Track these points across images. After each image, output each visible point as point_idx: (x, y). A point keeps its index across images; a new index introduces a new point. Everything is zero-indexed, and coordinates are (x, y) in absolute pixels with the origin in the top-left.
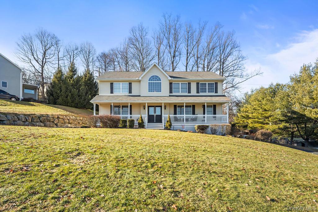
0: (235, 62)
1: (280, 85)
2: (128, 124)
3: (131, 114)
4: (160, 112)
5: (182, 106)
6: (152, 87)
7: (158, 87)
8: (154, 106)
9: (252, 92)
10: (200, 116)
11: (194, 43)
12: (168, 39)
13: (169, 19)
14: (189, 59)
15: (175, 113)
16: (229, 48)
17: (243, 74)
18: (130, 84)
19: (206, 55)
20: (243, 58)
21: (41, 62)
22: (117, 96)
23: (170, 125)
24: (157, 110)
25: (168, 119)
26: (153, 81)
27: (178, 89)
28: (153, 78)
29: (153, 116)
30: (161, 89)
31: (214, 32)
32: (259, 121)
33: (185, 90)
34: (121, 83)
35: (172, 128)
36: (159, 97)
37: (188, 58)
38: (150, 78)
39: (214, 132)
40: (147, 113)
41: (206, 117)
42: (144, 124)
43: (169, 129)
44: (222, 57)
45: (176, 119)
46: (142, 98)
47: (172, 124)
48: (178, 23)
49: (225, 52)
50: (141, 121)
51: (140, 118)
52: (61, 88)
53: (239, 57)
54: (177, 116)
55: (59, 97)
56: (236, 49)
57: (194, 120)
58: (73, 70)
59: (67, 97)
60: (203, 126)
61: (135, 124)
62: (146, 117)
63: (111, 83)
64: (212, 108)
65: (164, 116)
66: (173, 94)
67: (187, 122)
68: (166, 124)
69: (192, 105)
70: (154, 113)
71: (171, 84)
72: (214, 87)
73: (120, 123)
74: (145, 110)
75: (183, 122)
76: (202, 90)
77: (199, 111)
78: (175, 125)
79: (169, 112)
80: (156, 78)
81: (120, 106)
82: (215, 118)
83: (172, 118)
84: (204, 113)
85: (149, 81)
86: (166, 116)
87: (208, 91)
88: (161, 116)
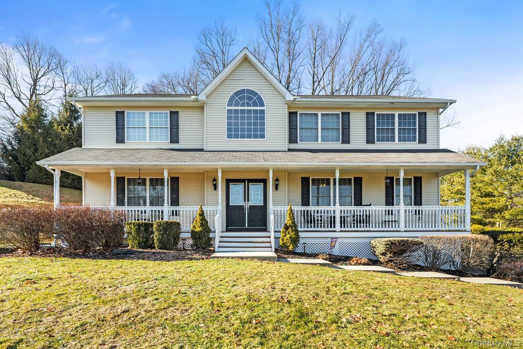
2: (156, 236)
3: (175, 201)
4: (261, 198)
5: (323, 179)
6: (236, 124)
7: (256, 124)
8: (242, 181)
10: (378, 209)
11: (328, 60)
13: (277, 9)
15: (305, 202)
16: (394, 73)
18: (174, 115)
19: (348, 87)
25: (287, 218)
27: (313, 131)
28: (242, 98)
29: (242, 207)
30: (263, 130)
31: (365, 41)
33: (333, 134)
34: (147, 113)
35: (300, 249)
36: (258, 154)
37: (314, 91)
38: (232, 98)
40: (220, 201)
41: (402, 213)
42: (211, 235)
45: (310, 220)
46: (210, 155)
48: (296, 18)
50: (202, 225)
51: (198, 218)
53: (412, 91)
57: (363, 221)
61: (182, 235)
62: (218, 213)
63: (117, 113)
64: (411, 185)
65: (274, 211)
66: (300, 145)
67: (344, 227)
68: (281, 235)
69: (354, 178)
70: (245, 201)
71: (292, 115)
72: (415, 126)
73: (131, 233)
74: (215, 192)
75: (331, 227)
76: (383, 133)
77: (374, 194)
78: (310, 237)
79: (287, 198)
80: (249, 98)
81: (145, 180)
82: (419, 214)
83: (297, 216)
84: (390, 201)
85: (228, 106)
86: (281, 211)
87: (399, 137)
88: (263, 209)
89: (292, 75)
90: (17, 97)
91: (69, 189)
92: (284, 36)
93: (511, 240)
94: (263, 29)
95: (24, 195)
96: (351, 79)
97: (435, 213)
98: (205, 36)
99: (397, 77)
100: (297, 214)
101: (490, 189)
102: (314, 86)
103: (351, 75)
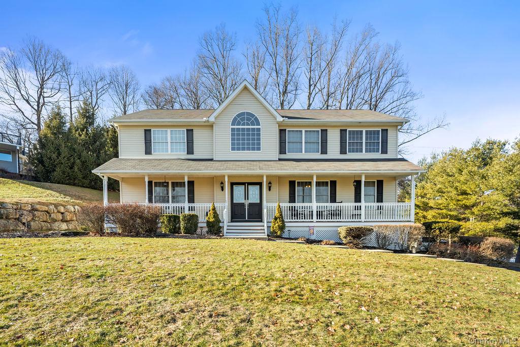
0: (398, 103)
1: (494, 143)
2: (182, 224)
3: (191, 200)
4: (258, 196)
5: (306, 182)
6: (238, 139)
7: (253, 139)
8: (243, 184)
9: (434, 158)
10: (347, 205)
11: (324, 64)
12: (274, 56)
13: (276, 15)
14: (313, 95)
15: (292, 199)
16: (388, 76)
17: (411, 126)
18: (190, 132)
20: (413, 95)
21: (36, 104)
22: (160, 159)
23: (282, 228)
24: (250, 192)
25: (277, 212)
26: (243, 125)
27: (299, 144)
28: (243, 119)
29: (243, 205)
30: (259, 144)
31: (360, 45)
32: (450, 215)
33: (314, 146)
34: (169, 130)
35: (285, 235)
36: (255, 163)
37: (310, 94)
38: (235, 119)
39: (383, 244)
40: (227, 199)
41: (363, 208)
42: (221, 225)
43: (280, 237)
44: (374, 94)
45: (295, 214)
46: (218, 164)
47: (287, 224)
48: (294, 25)
49: (379, 85)
50: (214, 217)
51: (211, 212)
52: (58, 149)
53: (405, 93)
54: (296, 205)
55: (55, 167)
56: (401, 79)
57: (336, 214)
58: (88, 116)
59: (71, 168)
60: (359, 229)
61: (200, 225)
62: (226, 208)
63: (146, 130)
64: (375, 186)
65: (267, 207)
66: (288, 155)
67: (320, 219)
68: (272, 224)
69: (331, 181)
70: (245, 199)
71: (282, 132)
72: (379, 140)
73: (164, 223)
74: (222, 192)
75: (310, 219)
76: (353, 146)
77: (345, 194)
78: (293, 226)
79: (277, 197)
80: (248, 119)
81: (168, 183)
82: (380, 209)
83: (285, 211)
84: (358, 199)
85: (232, 125)
86: (272, 207)
87: (366, 149)
88: (260, 205)
89: (289, 78)
90: (25, 100)
91: (87, 189)
92: (282, 41)
93: (441, 227)
94: (262, 35)
95: (58, 195)
96: (347, 82)
97: (393, 209)
98: (207, 41)
99: (391, 80)
100: (285, 209)
101: (464, 188)
102: (310, 90)
103: (347, 77)
